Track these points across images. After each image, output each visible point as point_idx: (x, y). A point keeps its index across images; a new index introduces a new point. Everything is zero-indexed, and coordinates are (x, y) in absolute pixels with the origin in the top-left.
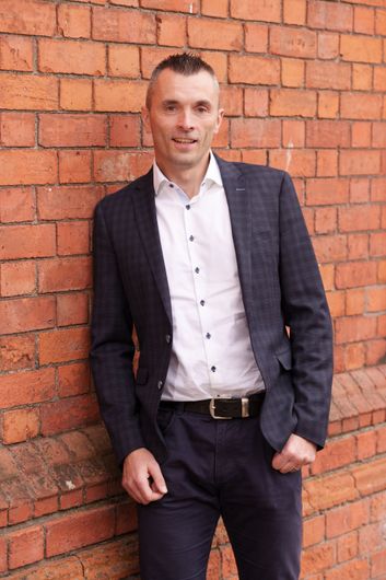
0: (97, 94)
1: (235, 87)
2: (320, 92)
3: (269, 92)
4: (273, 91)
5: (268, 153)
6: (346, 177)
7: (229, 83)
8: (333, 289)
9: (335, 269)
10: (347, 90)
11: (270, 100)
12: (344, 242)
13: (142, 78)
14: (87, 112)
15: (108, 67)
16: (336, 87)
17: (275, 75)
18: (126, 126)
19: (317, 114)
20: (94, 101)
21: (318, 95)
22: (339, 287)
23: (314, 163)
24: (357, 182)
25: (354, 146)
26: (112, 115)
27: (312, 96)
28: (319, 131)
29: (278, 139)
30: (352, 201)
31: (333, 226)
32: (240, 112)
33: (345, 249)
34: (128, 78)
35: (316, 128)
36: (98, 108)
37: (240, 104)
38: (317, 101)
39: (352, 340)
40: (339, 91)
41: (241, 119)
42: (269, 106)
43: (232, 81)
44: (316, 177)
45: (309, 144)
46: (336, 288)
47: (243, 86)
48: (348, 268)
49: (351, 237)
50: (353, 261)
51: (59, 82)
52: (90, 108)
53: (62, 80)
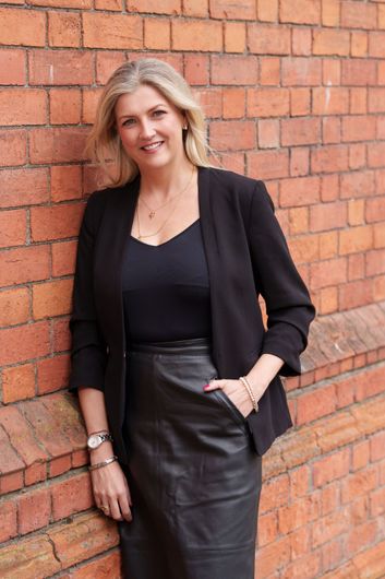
0: (174, 33)
1: (284, 26)
2: (353, 32)
3: (312, 31)
4: (315, 30)
5: (311, 91)
6: (373, 114)
7: (280, 23)
8: (363, 222)
9: (365, 204)
10: (373, 30)
11: (313, 39)
12: (372, 178)
13: (210, 18)
14: (166, 51)
15: (182, 7)
16: (365, 27)
17: (317, 14)
18: (198, 65)
19: (350, 54)
20: (171, 40)
21: (351, 35)
22: (369, 221)
23: (347, 101)
24: (382, 119)
25: (380, 84)
26: (186, 54)
27: (346, 35)
28: (352, 69)
29: (319, 78)
30: (378, 137)
31: (362, 162)
32: (289, 52)
33: (373, 185)
34: (199, 18)
35: (349, 66)
36: (176, 47)
37: (289, 43)
38: (351, 41)
39: (378, 273)
40: (368, 31)
41: (290, 58)
42: (312, 44)
43: (283, 20)
44: (349, 114)
45: (344, 82)
46: (367, 223)
47: (290, 26)
48: (375, 203)
49: (378, 172)
50: (379, 196)
51: (144, 21)
52: (168, 47)
53: (146, 20)
